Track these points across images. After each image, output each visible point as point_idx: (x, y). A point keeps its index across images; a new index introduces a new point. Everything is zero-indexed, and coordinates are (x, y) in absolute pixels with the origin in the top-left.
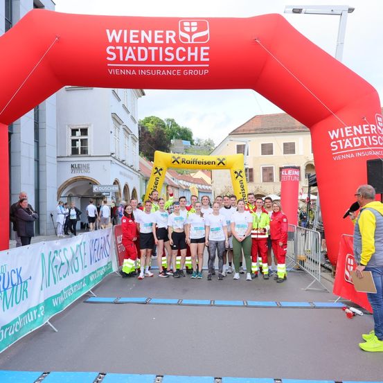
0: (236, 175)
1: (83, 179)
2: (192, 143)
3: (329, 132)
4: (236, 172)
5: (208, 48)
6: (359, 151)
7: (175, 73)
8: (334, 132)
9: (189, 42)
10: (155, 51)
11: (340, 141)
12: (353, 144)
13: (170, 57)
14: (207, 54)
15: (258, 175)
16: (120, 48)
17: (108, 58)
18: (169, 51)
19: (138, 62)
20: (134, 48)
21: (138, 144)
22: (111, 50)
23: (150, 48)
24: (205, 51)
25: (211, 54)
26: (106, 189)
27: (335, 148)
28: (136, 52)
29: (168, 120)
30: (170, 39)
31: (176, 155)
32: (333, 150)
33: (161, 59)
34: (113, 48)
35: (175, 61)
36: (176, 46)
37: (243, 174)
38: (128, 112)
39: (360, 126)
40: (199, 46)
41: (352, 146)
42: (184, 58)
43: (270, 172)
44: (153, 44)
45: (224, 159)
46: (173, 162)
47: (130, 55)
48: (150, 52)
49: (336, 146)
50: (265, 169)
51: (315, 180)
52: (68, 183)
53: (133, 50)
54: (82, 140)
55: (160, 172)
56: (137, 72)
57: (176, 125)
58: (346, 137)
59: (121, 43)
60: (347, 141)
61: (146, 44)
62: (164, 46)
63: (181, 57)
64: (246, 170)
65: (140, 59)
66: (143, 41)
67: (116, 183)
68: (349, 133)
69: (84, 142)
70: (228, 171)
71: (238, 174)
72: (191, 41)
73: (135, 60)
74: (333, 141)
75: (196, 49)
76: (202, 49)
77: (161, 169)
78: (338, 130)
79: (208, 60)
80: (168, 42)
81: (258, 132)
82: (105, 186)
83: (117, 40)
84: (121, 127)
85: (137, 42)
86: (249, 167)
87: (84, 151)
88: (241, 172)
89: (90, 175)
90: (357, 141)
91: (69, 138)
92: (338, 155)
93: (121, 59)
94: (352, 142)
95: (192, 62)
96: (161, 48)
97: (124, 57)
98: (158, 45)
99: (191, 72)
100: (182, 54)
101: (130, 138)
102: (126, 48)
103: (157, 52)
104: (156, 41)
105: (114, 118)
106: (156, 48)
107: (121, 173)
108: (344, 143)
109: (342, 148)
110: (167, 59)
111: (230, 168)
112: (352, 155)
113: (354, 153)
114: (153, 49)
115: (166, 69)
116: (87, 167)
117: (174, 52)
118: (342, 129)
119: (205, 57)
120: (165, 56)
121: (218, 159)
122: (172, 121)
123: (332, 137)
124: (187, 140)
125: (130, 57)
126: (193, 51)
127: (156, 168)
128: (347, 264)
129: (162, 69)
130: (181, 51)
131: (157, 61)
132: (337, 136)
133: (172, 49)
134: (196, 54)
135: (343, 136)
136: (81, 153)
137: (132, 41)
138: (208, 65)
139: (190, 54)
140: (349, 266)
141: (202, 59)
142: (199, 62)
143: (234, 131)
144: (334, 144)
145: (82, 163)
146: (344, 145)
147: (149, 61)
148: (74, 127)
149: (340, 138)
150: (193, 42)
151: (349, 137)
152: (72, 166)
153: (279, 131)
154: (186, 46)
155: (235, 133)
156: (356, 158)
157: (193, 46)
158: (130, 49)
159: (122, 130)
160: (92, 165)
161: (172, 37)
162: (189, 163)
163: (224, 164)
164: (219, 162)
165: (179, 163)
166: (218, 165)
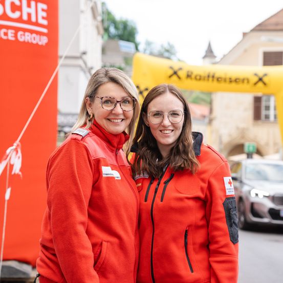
46: (170, 77)
121: (256, 75)
127: (138, 87)
155: (261, 28)
162: (200, 79)
163: (265, 84)
164: (256, 79)
165: (179, 78)
166: (256, 84)
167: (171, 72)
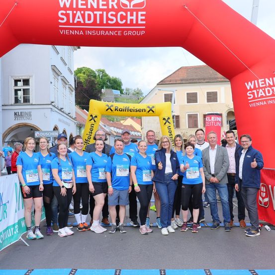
0: (165, 121)
1: (25, 125)
2: (121, 92)
3: (246, 84)
4: (164, 119)
5: (144, 13)
6: (270, 99)
7: (116, 33)
8: (249, 83)
9: (129, 8)
10: (100, 14)
11: (255, 91)
12: (265, 93)
13: (112, 20)
14: (144, 18)
15: (184, 122)
16: (70, 12)
17: (60, 21)
18: (112, 15)
19: (85, 24)
20: (82, 12)
21: (74, 93)
22: (62, 14)
23: (95, 12)
24: (142, 15)
25: (147, 18)
26: (47, 134)
27: (250, 97)
28: (83, 16)
29: (99, 71)
30: (112, 5)
31: (110, 104)
32: (249, 98)
33: (105, 22)
34: (64, 12)
35: (117, 24)
36: (117, 11)
37: (171, 120)
38: (65, 64)
39: (271, 79)
40: (137, 11)
41: (264, 95)
42: (124, 21)
43: (195, 119)
44: (98, 9)
45: (153, 107)
46: (107, 110)
47: (79, 18)
48: (95, 16)
49: (251, 95)
50: (190, 116)
51: (235, 124)
52: (12, 130)
53: (81, 14)
54: (24, 90)
55: (95, 119)
56: (84, 32)
57: (106, 75)
58: (259, 88)
59: (71, 8)
60: (261, 90)
61: (92, 9)
62: (108, 11)
63: (121, 20)
64: (173, 117)
65: (87, 22)
66: (89, 7)
67: (56, 129)
68: (262, 84)
69: (26, 92)
70: (157, 118)
71: (166, 120)
72: (130, 7)
73: (82, 22)
74: (249, 90)
75: (135, 13)
76: (140, 13)
77: (96, 117)
78: (253, 82)
79: (144, 22)
80: (110, 7)
81: (183, 82)
82: (46, 132)
83: (68, 5)
84: (60, 78)
85: (85, 7)
86: (176, 114)
87: (26, 100)
88: (169, 118)
89: (32, 122)
90: (269, 91)
91: (12, 88)
92: (253, 102)
93: (71, 22)
94: (264, 91)
95: (132, 24)
96: (105, 13)
97: (73, 20)
98: (103, 10)
99: (130, 33)
100: (122, 18)
101: (67, 88)
102: (75, 12)
103: (101, 16)
104: (101, 7)
105: (53, 70)
106: (101, 13)
107: (60, 120)
108: (258, 93)
109: (256, 97)
110: (109, 22)
111: (158, 115)
112: (265, 103)
113: (266, 100)
114: (98, 13)
115: (109, 30)
116: (29, 115)
117: (116, 16)
118: (256, 81)
119: (142, 20)
120: (108, 19)
121: (148, 107)
122: (103, 71)
123: (248, 88)
124: (117, 89)
125: (79, 20)
126: (132, 15)
127: (91, 116)
128: (261, 191)
129: (105, 30)
130: (122, 15)
131: (101, 24)
132: (252, 87)
133: (114, 13)
134: (134, 18)
135: (257, 87)
136: (24, 102)
137: (80, 6)
138: (144, 27)
139: (129, 18)
140: (262, 193)
141: (140, 22)
142: (137, 24)
143: (162, 81)
144: (250, 94)
145: (25, 111)
146: (258, 94)
147: (94, 23)
148: (17, 78)
149: (255, 88)
150: (132, 8)
151: (262, 88)
152: (15, 114)
153: (202, 81)
154: (126, 11)
155: (162, 83)
156: (267, 105)
157: (132, 11)
158: (79, 14)
159: (60, 81)
160: (33, 113)
161: (114, 4)
162: (122, 111)
163: (153, 112)
164: (149, 109)
165: (112, 111)
166: (148, 112)
167: (108, 108)
